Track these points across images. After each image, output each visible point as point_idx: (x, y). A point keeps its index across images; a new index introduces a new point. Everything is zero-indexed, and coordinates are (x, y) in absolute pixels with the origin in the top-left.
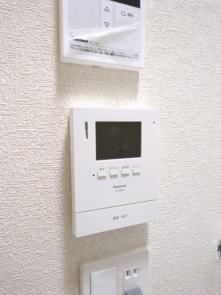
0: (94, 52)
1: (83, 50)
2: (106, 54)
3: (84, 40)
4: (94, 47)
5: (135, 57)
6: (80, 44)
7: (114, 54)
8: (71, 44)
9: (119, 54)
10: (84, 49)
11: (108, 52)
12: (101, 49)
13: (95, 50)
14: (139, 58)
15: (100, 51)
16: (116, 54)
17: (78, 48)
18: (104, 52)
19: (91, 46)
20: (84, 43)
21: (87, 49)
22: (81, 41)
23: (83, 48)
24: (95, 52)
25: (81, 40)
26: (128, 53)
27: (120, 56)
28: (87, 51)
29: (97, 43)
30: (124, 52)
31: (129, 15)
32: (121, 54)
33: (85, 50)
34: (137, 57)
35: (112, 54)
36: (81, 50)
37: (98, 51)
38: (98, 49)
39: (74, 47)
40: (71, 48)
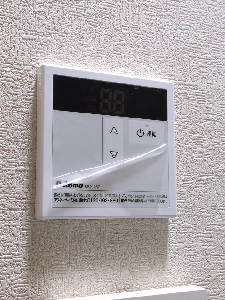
0: (93, 201)
1: (75, 200)
2: (113, 201)
3: (77, 185)
4: (93, 193)
5: (161, 199)
6: (70, 192)
7: (126, 200)
8: (55, 194)
9: (134, 199)
10: (77, 198)
11: (116, 198)
12: (104, 195)
13: (94, 197)
14: (167, 200)
15: (102, 198)
16: (130, 199)
17: (65, 198)
18: (109, 199)
19: (88, 192)
20: (76, 188)
21: (82, 198)
22: (71, 187)
23: (75, 198)
24: (95, 201)
25: (71, 184)
26: (149, 194)
27: (136, 201)
28: (82, 200)
29: (97, 187)
30: (144, 194)
31: (149, 134)
32: (137, 199)
33: (79, 200)
34: (164, 199)
35: (122, 201)
36: (72, 200)
37: (99, 199)
38: (99, 196)
39: (59, 198)
40: (56, 199)
